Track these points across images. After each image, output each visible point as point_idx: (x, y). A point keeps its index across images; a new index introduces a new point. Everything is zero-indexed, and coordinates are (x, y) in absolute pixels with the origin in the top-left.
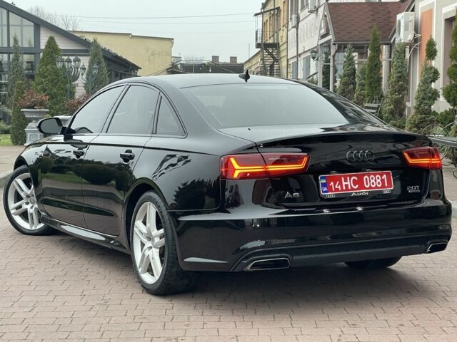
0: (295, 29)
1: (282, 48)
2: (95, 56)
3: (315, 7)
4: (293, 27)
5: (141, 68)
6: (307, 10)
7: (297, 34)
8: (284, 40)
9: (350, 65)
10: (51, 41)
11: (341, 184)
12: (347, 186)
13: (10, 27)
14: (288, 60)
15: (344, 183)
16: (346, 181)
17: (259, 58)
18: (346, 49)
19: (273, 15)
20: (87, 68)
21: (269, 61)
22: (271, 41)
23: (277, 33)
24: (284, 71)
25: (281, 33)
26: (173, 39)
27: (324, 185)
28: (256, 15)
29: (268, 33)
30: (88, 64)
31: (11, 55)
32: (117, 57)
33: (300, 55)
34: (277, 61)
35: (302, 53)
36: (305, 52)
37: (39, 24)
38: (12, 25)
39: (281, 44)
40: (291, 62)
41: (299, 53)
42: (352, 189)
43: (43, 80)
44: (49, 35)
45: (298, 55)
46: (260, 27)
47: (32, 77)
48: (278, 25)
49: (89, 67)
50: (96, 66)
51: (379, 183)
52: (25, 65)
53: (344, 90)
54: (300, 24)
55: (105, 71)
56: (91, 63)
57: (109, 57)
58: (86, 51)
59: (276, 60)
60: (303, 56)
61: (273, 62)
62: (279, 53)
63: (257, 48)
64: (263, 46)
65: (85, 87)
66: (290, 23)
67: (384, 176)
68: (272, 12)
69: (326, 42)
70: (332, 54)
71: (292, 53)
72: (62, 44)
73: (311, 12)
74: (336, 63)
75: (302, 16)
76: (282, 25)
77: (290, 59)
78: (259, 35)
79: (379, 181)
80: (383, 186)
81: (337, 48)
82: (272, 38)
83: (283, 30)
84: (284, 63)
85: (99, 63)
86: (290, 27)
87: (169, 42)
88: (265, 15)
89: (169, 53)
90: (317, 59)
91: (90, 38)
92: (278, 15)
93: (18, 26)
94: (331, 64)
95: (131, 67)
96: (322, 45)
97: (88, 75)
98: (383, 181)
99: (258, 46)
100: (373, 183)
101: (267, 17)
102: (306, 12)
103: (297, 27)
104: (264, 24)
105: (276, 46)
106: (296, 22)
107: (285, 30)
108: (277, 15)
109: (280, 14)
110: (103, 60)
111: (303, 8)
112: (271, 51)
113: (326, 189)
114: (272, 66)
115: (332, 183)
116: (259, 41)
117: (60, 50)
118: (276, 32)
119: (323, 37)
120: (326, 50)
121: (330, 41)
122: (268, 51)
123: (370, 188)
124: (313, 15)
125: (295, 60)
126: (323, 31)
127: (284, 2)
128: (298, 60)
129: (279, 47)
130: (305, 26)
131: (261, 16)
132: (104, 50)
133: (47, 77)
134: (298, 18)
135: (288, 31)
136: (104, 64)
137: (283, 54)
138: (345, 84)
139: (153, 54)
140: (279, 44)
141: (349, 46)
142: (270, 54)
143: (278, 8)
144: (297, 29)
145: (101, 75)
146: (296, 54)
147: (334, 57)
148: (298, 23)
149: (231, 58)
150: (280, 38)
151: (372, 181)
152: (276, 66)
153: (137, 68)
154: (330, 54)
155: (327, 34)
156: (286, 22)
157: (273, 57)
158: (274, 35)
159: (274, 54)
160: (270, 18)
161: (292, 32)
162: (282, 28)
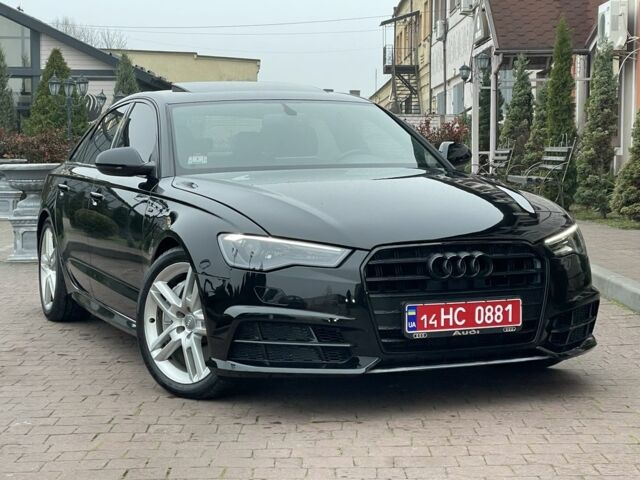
0: (441, 43)
1: (422, 73)
2: (124, 79)
3: (471, 6)
4: (439, 40)
6: (459, 11)
7: (445, 50)
8: (426, 60)
10: (56, 56)
14: (431, 90)
17: (390, 90)
19: (409, 23)
21: (404, 93)
22: (407, 63)
23: (416, 50)
24: (426, 107)
25: (423, 51)
26: (259, 61)
28: (384, 23)
29: (403, 51)
30: (112, 92)
33: (449, 81)
34: (416, 93)
35: (452, 79)
36: (455, 77)
37: (39, 30)
39: (421, 67)
40: (435, 93)
41: (448, 78)
43: (43, 117)
44: (52, 48)
45: (447, 82)
48: (417, 38)
52: (17, 98)
54: (449, 34)
58: (111, 73)
59: (415, 91)
60: (453, 83)
61: (410, 95)
62: (418, 80)
63: (385, 73)
64: (395, 70)
66: (434, 35)
68: (408, 19)
71: (437, 79)
72: (74, 62)
73: (465, 14)
75: (451, 22)
76: (423, 38)
77: (435, 88)
78: (389, 54)
82: (409, 59)
83: (424, 46)
84: (426, 96)
85: (130, 91)
86: (434, 40)
87: (252, 66)
88: (398, 23)
90: (471, 81)
92: (417, 24)
96: (478, 57)
99: (387, 70)
101: (401, 28)
102: (457, 15)
103: (443, 39)
104: (397, 39)
105: (414, 70)
106: (443, 32)
107: (428, 45)
108: (415, 23)
109: (420, 22)
110: (136, 86)
111: (453, 10)
112: (406, 78)
114: (408, 101)
116: (389, 63)
117: (69, 71)
118: (413, 50)
122: (402, 79)
124: (468, 19)
125: (442, 90)
127: (426, 3)
128: (445, 90)
129: (418, 72)
130: (457, 37)
131: (392, 24)
133: (48, 112)
134: (446, 25)
135: (431, 46)
137: (424, 82)
138: (515, 118)
140: (418, 66)
142: (406, 83)
143: (417, 14)
144: (444, 42)
146: (442, 81)
147: (496, 74)
148: (446, 33)
150: (420, 58)
152: (414, 101)
155: (486, 39)
156: (428, 33)
157: (411, 88)
158: (411, 54)
159: (411, 81)
160: (406, 29)
161: (438, 47)
162: (422, 43)
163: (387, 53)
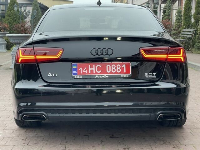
2: (35, 6)
11: (88, 69)
12: (92, 71)
15: (90, 69)
16: (92, 67)
20: (31, 12)
27: (75, 69)
32: (46, 7)
42: (96, 73)
43: (9, 18)
47: (4, 17)
49: (32, 12)
50: (35, 11)
51: (119, 70)
56: (33, 10)
58: (31, 4)
65: (30, 22)
67: (124, 66)
79: (119, 68)
80: (122, 72)
82: (119, 1)
85: (37, 10)
97: (31, 16)
98: (122, 69)
100: (114, 70)
110: (39, 8)
113: (76, 72)
115: (81, 69)
117: (17, 3)
123: (111, 72)
132: (40, 4)
133: (11, 17)
136: (40, 10)
145: (39, 16)
151: (113, 68)
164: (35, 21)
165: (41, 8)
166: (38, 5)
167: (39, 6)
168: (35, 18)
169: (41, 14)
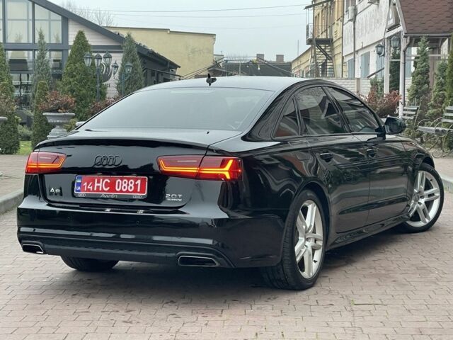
0: (352, 23)
1: (336, 45)
2: (129, 53)
4: (350, 21)
5: (179, 67)
7: (354, 29)
8: (339, 35)
9: (424, 61)
10: (80, 36)
13: (36, 22)
14: (343, 57)
17: (309, 56)
18: (420, 43)
19: (326, 7)
20: (120, 65)
21: (322, 58)
22: (323, 37)
23: (331, 27)
24: (339, 70)
25: (335, 28)
26: (215, 35)
28: (307, 8)
29: (320, 27)
30: (121, 62)
31: (36, 52)
32: (153, 53)
33: (357, 51)
34: (331, 59)
35: (360, 49)
36: (363, 48)
37: (67, 17)
38: (38, 20)
39: (334, 39)
40: (346, 60)
41: (356, 49)
43: (71, 80)
44: (78, 30)
45: (356, 52)
46: (311, 21)
47: (59, 77)
48: (332, 19)
49: (122, 65)
50: (129, 64)
52: (51, 64)
53: (417, 91)
54: (358, 17)
55: (140, 69)
56: (125, 60)
57: (145, 53)
58: (120, 47)
59: (330, 58)
60: (361, 53)
61: (326, 60)
62: (332, 50)
63: (308, 44)
64: (315, 42)
65: (117, 88)
66: (346, 16)
68: (325, 5)
69: (395, 35)
70: (403, 48)
71: (348, 49)
72: (93, 40)
73: (371, 2)
74: (407, 58)
75: (360, 8)
76: (336, 19)
77: (346, 56)
78: (311, 30)
81: (408, 41)
82: (325, 34)
83: (338, 24)
84: (338, 61)
85: (133, 61)
86: (346, 19)
87: (209, 38)
88: (316, 7)
89: (211, 51)
90: (384, 55)
91: (124, 34)
92: (332, 8)
93: (46, 20)
94: (402, 60)
95: (168, 66)
96: (389, 38)
97: (120, 74)
99: (309, 42)
101: (318, 10)
103: (354, 20)
104: (315, 18)
105: (329, 42)
106: (353, 15)
107: (340, 23)
108: (330, 7)
109: (334, 6)
110: (137, 57)
112: (323, 48)
114: (324, 65)
116: (310, 37)
117: (90, 46)
118: (329, 26)
119: (391, 29)
120: (395, 43)
121: (400, 33)
122: (320, 48)
124: (374, 6)
125: (352, 57)
126: (391, 22)
128: (355, 58)
129: (333, 43)
130: (364, 20)
131: (312, 8)
132: (139, 46)
133: (75, 76)
134: (355, 10)
135: (343, 25)
136: (139, 62)
137: (337, 51)
138: (418, 84)
139: (193, 52)
140: (332, 40)
141: (423, 39)
142: (323, 51)
143: (332, 1)
144: (354, 23)
145: (136, 74)
146: (353, 51)
147: (404, 51)
148: (355, 16)
149: (277, 56)
150: (334, 34)
152: (329, 65)
153: (176, 67)
154: (400, 49)
155: (397, 25)
156: (340, 15)
157: (326, 54)
158: (327, 30)
159: (327, 50)
160: (322, 11)
161: (349, 26)
162: (336, 22)
163: (310, 29)
164: (129, 84)
165: (142, 56)
166: (136, 50)
167: (138, 53)
168: (129, 79)
169: (142, 70)
